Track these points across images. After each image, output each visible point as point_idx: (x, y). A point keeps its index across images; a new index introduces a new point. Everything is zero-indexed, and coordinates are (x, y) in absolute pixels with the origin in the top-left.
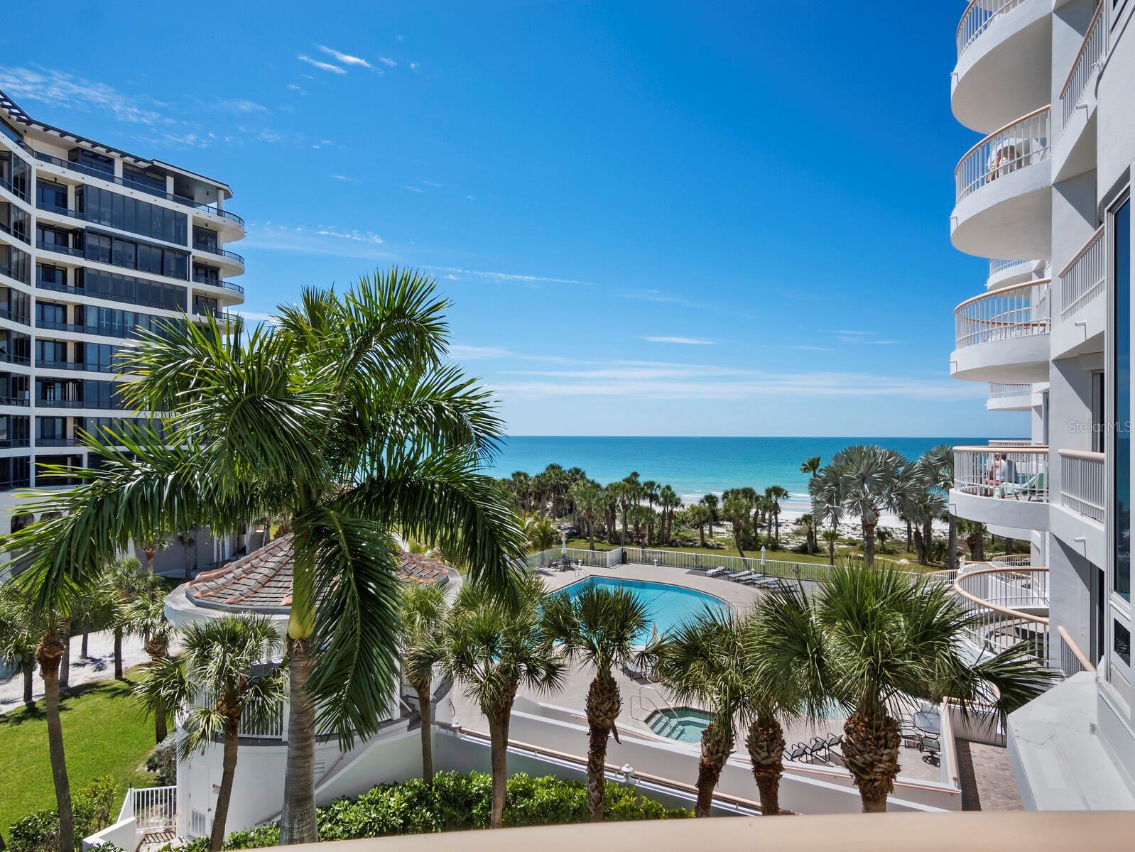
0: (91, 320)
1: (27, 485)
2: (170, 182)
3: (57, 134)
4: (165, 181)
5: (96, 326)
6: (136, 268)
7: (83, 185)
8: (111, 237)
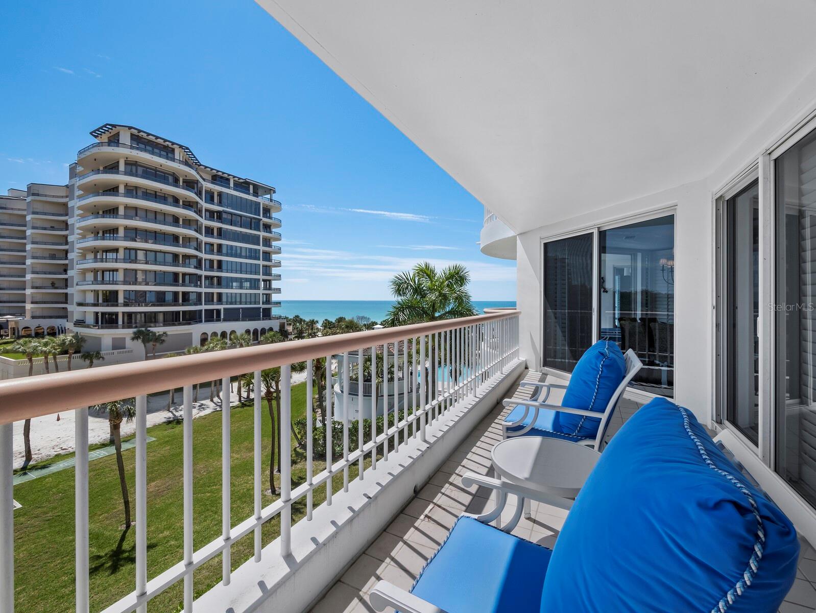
0: (224, 251)
1: (201, 322)
2: (251, 187)
3: (209, 169)
4: (249, 187)
5: (226, 253)
6: (241, 227)
7: (221, 192)
8: (231, 214)
